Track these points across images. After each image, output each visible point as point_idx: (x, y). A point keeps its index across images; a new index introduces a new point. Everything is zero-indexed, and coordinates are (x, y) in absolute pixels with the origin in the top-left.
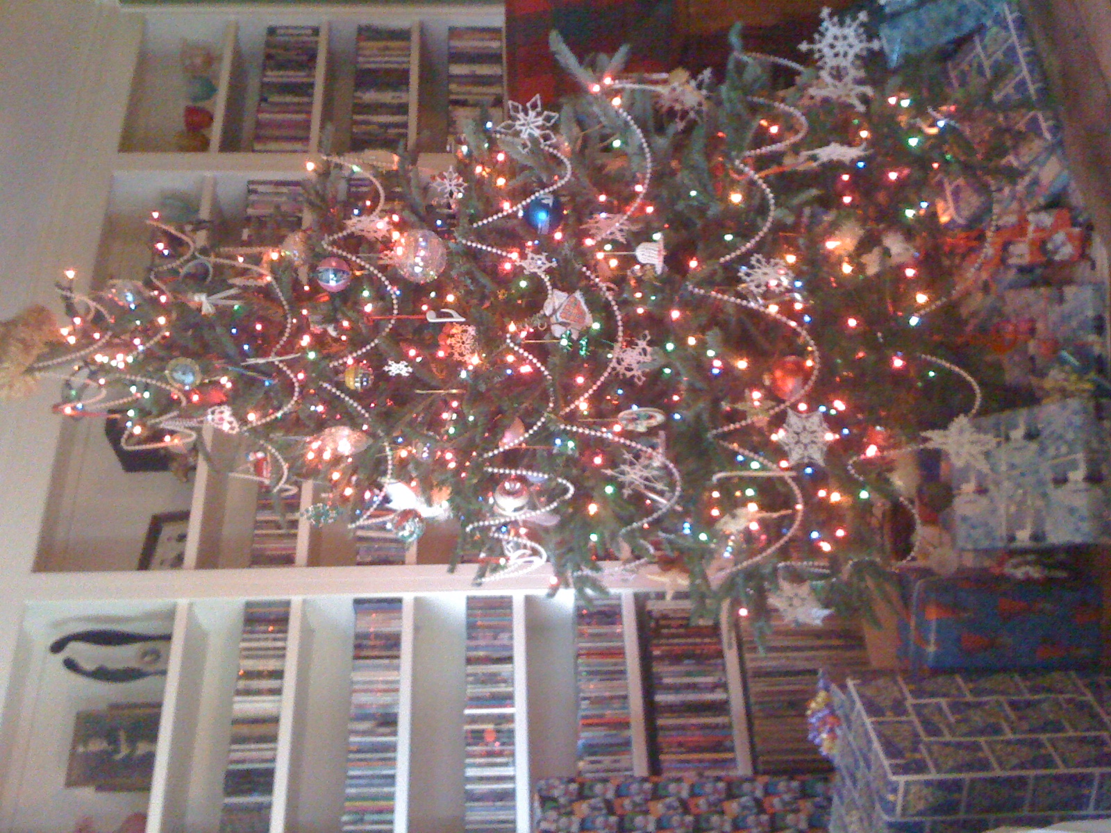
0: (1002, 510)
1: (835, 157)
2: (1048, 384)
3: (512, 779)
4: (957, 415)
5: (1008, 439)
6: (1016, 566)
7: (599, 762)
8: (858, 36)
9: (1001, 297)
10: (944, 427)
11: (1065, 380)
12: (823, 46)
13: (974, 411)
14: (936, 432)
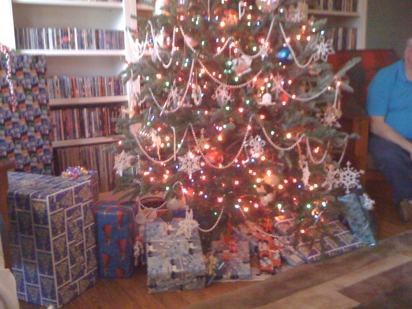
0: (161, 240)
1: (304, 174)
2: (211, 257)
3: (48, 47)
4: (198, 223)
5: (190, 242)
6: (139, 246)
7: (57, 85)
8: (352, 185)
9: (246, 240)
10: (194, 218)
11: (213, 264)
12: (349, 171)
13: (200, 229)
14: (192, 215)
